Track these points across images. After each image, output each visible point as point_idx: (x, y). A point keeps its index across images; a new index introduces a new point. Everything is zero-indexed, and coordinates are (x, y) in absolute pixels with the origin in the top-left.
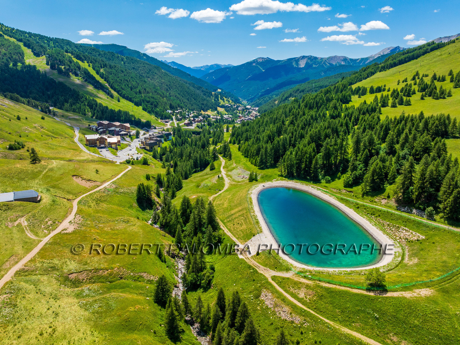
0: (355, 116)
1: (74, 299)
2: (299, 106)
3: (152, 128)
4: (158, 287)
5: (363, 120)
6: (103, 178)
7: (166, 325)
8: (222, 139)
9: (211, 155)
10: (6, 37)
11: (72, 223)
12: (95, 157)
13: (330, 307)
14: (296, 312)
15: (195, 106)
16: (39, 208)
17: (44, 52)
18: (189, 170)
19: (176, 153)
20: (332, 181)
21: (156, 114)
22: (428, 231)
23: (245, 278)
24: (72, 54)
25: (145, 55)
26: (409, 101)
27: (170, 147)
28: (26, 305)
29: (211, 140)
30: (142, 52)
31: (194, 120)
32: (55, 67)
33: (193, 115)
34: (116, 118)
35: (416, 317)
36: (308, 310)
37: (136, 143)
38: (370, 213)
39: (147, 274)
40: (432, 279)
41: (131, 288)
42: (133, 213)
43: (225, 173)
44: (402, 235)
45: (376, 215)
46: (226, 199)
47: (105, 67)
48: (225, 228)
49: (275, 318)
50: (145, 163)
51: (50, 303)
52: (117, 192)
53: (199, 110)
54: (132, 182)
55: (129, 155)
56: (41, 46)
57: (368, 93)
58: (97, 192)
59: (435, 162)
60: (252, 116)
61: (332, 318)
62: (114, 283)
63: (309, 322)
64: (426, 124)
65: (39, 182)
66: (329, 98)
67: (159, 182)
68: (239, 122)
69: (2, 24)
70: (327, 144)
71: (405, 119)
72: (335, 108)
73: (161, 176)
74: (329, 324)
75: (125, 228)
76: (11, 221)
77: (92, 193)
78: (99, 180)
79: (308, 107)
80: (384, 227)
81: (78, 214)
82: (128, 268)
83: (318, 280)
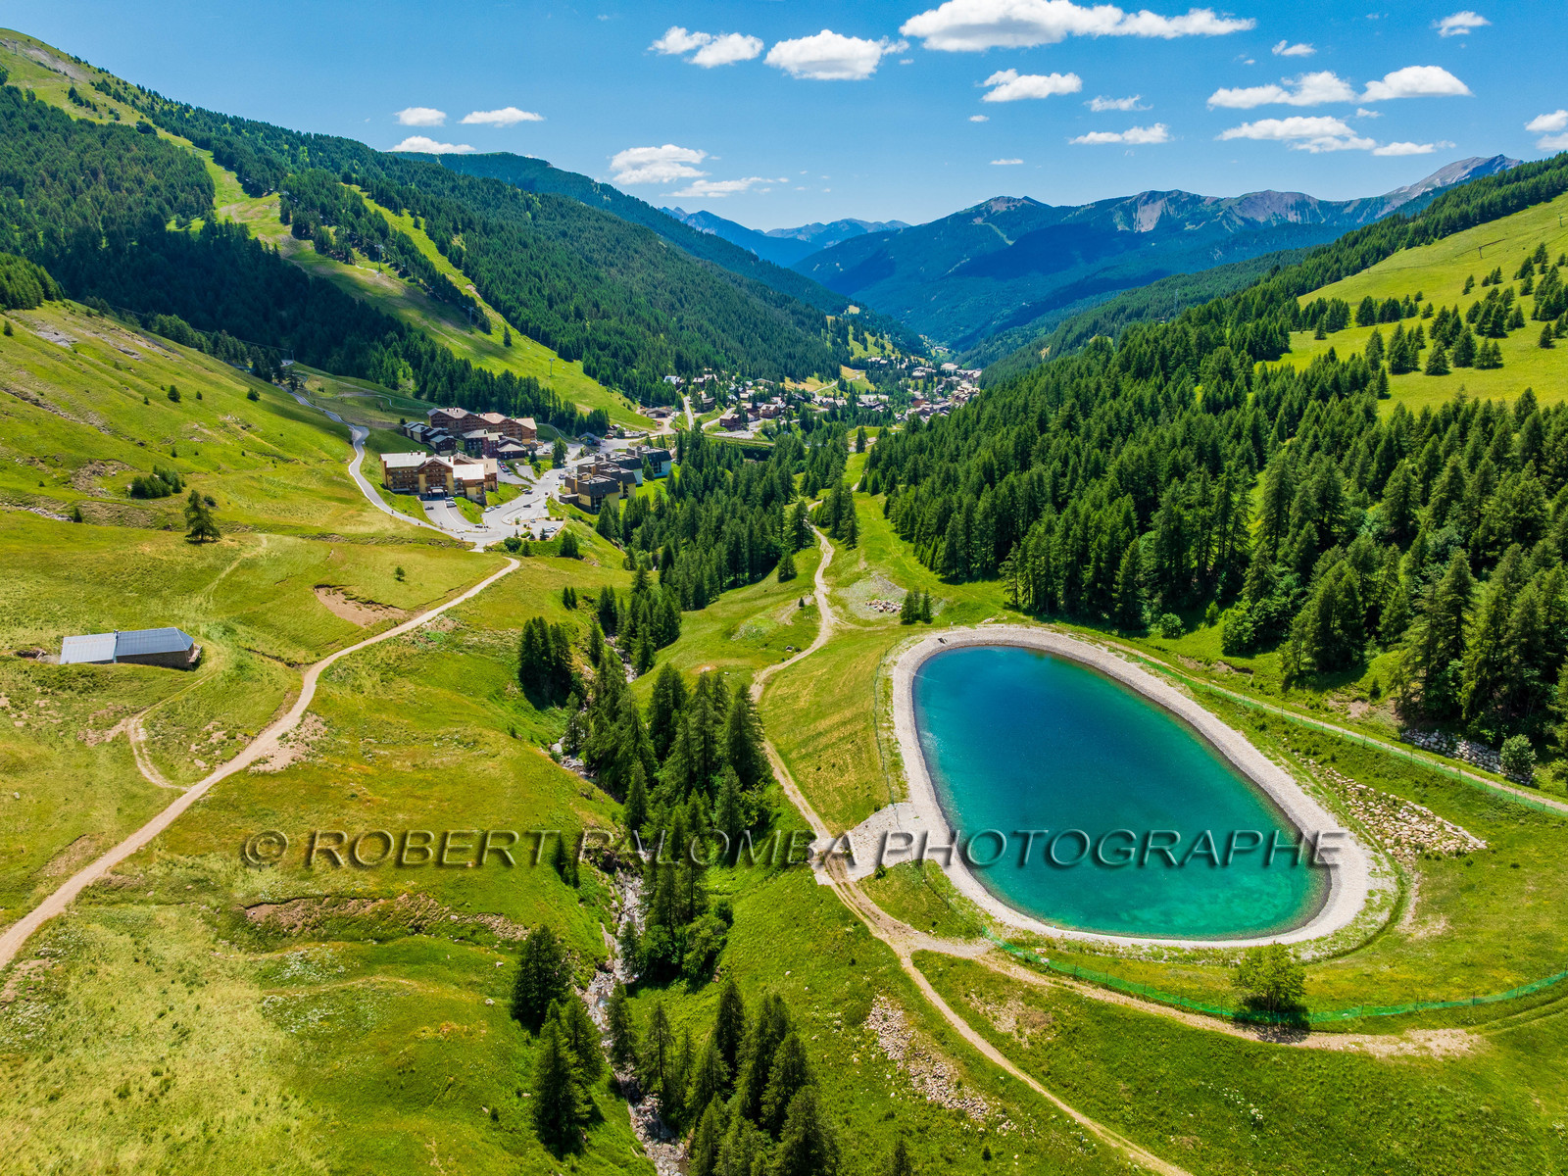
0: (1291, 405)
1: (250, 988)
3: (611, 433)
4: (525, 963)
5: (1312, 419)
6: (418, 597)
7: (537, 1093)
8: (837, 476)
9: (787, 528)
10: (162, 134)
11: (288, 741)
12: (407, 528)
13: (1099, 1073)
14: (978, 1081)
15: (762, 363)
16: (192, 687)
17: (278, 181)
18: (712, 578)
19: (676, 518)
20: (1187, 632)
21: (628, 389)
22: (1503, 823)
23: (826, 953)
24: (363, 184)
25: (606, 189)
26: (1496, 352)
27: (659, 498)
28: (93, 998)
29: (798, 479)
30: (600, 180)
31: (755, 409)
32: (308, 232)
33: (751, 392)
34: (494, 399)
35: (1400, 1128)
36: (1023, 1076)
37: (552, 483)
38: (1304, 748)
39: (505, 921)
40: (1480, 997)
41: (443, 963)
42: (504, 714)
43: (827, 590)
44: (1406, 831)
45: (1322, 757)
46: (811, 679)
47: (469, 231)
48: (790, 777)
49: (904, 1097)
50: (569, 549)
51: (171, 995)
52: (456, 646)
53: (778, 375)
54: (512, 613)
55: (517, 523)
56: (269, 163)
57: (1353, 324)
58: (389, 641)
59: (1546, 575)
60: (957, 397)
61: (1101, 1109)
62: (390, 944)
63: (1016, 1120)
64: (1536, 435)
65: (204, 605)
66: (1207, 339)
67: (608, 616)
69: (156, 94)
70: (1174, 500)
71: (1460, 418)
72: (1226, 373)
73: (613, 595)
74: (1086, 1131)
75: (460, 765)
76: (97, 727)
77: (373, 646)
78: (402, 603)
79: (1132, 370)
80: (1345, 800)
81: (313, 713)
82: (445, 898)
83: (1069, 976)
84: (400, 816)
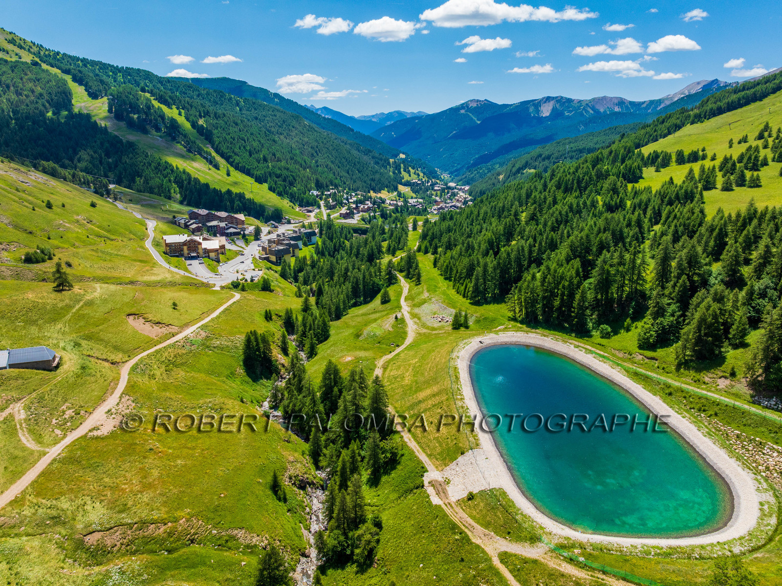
0: (654, 208)
2: (545, 186)
3: (284, 221)
5: (672, 216)
6: (186, 318)
8: (405, 244)
9: (383, 274)
10: (44, 66)
11: (112, 414)
12: (178, 276)
15: (359, 184)
16: (54, 382)
17: (106, 91)
18: (344, 302)
19: (322, 268)
20: (614, 335)
21: (292, 198)
23: (444, 553)
24: (152, 94)
25: (276, 95)
26: (758, 178)
27: (312, 257)
29: (385, 245)
30: (273, 91)
31: (357, 208)
32: (122, 117)
33: (355, 199)
34: (222, 204)
37: (254, 249)
38: (697, 407)
39: (246, 532)
41: (209, 566)
42: (235, 386)
43: (408, 309)
44: (771, 462)
45: (709, 413)
46: (409, 366)
47: (207, 117)
50: (266, 287)
52: (208, 347)
53: (367, 190)
54: (238, 326)
55: (237, 272)
56: (102, 82)
57: (673, 163)
58: (169, 346)
60: (458, 200)
65: (63, 329)
66: (601, 172)
67: (289, 325)
68: (435, 212)
69: (41, 45)
70: (605, 262)
71: (758, 215)
72: (615, 191)
73: (291, 313)
77: (160, 349)
78: (176, 322)
79: (562, 188)
80: (728, 440)
81: (127, 394)
82: (208, 519)
83: (600, 571)
84: (179, 462)
